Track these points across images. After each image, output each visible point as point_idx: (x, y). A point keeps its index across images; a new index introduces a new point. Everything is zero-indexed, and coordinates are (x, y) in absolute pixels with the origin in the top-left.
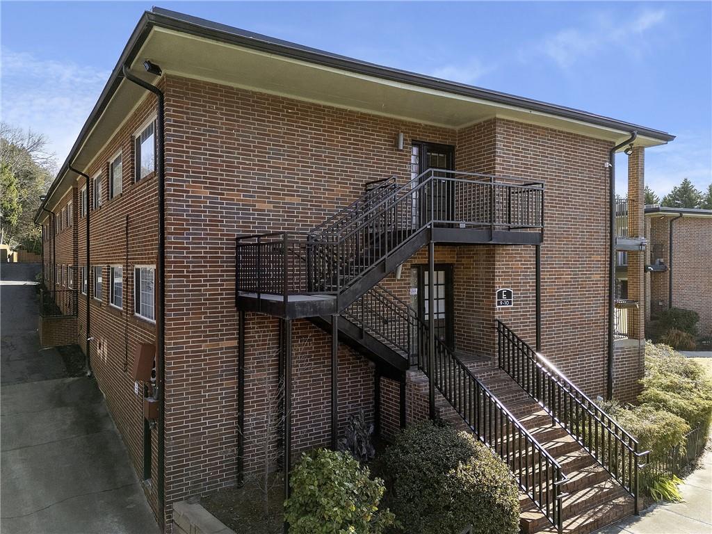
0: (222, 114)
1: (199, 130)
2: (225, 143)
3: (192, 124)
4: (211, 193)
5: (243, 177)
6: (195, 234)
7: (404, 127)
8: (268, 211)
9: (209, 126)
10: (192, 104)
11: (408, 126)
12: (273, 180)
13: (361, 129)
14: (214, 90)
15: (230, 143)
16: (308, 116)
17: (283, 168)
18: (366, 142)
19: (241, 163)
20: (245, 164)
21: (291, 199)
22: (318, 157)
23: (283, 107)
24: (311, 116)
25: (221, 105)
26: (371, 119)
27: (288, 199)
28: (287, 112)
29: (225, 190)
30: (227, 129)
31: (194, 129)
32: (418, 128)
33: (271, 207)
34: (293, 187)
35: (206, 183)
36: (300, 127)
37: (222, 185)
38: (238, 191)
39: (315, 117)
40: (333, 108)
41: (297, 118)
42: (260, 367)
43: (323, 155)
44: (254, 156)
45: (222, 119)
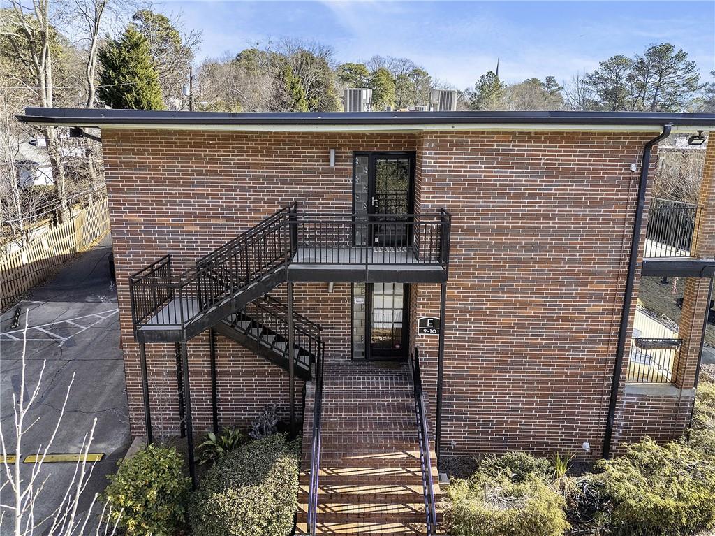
0: (148, 154)
1: (130, 170)
2: (153, 178)
3: (125, 166)
4: (144, 220)
5: (170, 205)
6: (135, 252)
7: (340, 140)
8: (195, 232)
9: (139, 166)
10: (123, 150)
11: (346, 138)
12: (199, 206)
13: (289, 148)
14: (140, 134)
15: (157, 178)
16: (229, 144)
17: (207, 194)
18: (296, 161)
19: (169, 194)
20: (172, 194)
21: (216, 221)
22: (242, 181)
23: (204, 139)
24: (233, 144)
25: (147, 146)
26: (300, 137)
27: (213, 221)
28: (209, 143)
29: (156, 216)
30: (154, 166)
31: (126, 170)
32: (362, 138)
33: (198, 228)
34: (218, 210)
35: (140, 212)
36: (222, 155)
37: (154, 213)
38: (167, 216)
39: (237, 144)
40: (256, 132)
41: (219, 147)
42: (197, 356)
43: (247, 178)
44: (179, 186)
45: (149, 158)
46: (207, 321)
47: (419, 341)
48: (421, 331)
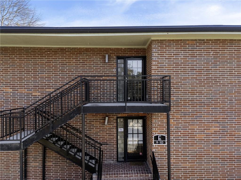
0: (17, 58)
1: (7, 66)
2: (18, 70)
3: (5, 64)
4: (13, 90)
5: (26, 83)
6: (6, 107)
7: (110, 51)
8: (38, 96)
9: (12, 64)
10: (5, 56)
11: (113, 50)
12: (41, 83)
13: (86, 55)
14: (13, 49)
15: (21, 70)
16: (57, 53)
17: (45, 77)
18: (89, 61)
19: (26, 77)
20: (27, 77)
21: (49, 90)
22: (62, 71)
23: (45, 51)
24: (59, 53)
25: (16, 55)
26: (91, 50)
27: (47, 90)
28: (47, 53)
29: (19, 88)
30: (19, 64)
31: (5, 66)
32: (120, 50)
33: (40, 94)
34: (50, 84)
35: (10, 86)
36: (53, 59)
37: (17, 86)
38: (24, 88)
39: (61, 53)
40: (70, 48)
41: (52, 55)
43: (65, 69)
44: (31, 73)
45: (17, 60)
46: (36, 137)
47: (154, 148)
48: (155, 143)
